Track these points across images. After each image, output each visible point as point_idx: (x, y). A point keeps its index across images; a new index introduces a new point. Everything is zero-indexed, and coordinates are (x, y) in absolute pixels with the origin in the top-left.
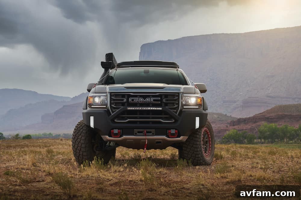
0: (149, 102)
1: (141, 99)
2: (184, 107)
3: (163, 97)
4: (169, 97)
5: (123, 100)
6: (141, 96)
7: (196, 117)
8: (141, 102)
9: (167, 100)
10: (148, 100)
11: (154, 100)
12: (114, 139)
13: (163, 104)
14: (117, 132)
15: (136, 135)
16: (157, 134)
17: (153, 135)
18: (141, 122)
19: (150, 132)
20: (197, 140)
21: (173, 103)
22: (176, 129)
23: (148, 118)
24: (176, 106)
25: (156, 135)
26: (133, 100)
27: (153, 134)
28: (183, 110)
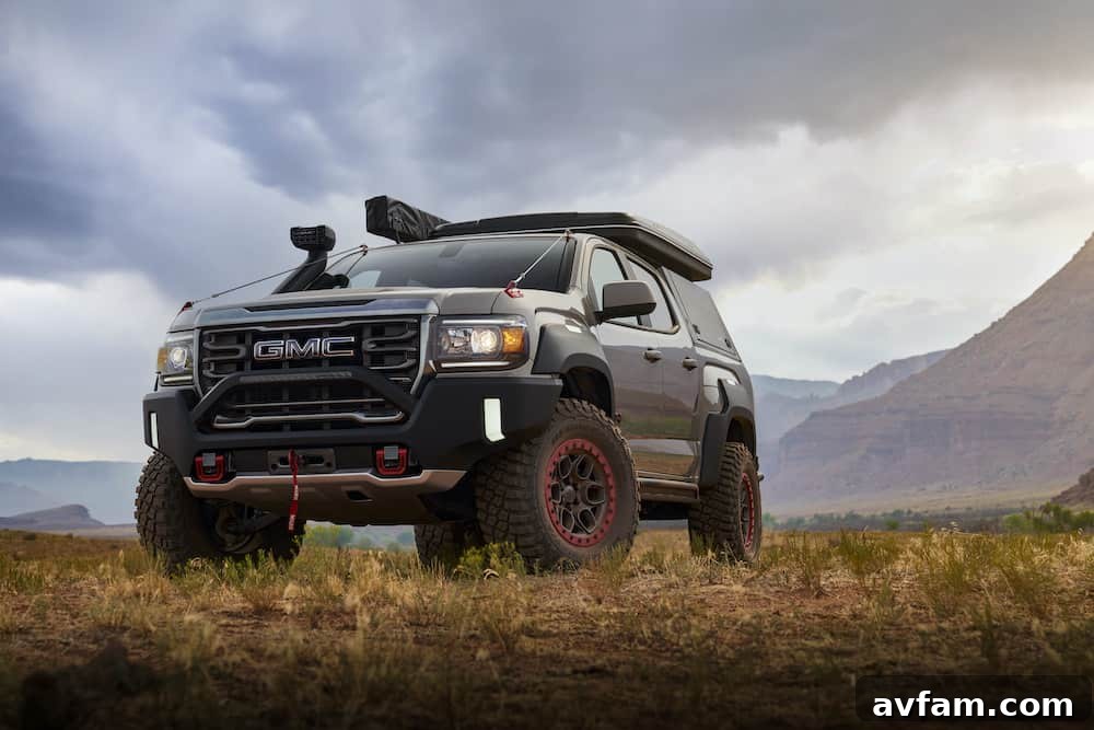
0: (315, 353)
1: (292, 346)
2: (444, 365)
3: (367, 332)
4: (388, 331)
5: (237, 352)
6: (293, 335)
7: (486, 401)
8: (289, 355)
9: (380, 344)
10: (314, 346)
11: (334, 347)
12: (209, 489)
13: (364, 356)
14: (213, 464)
15: (273, 469)
16: (340, 466)
17: (329, 468)
18: (296, 426)
19: (320, 460)
20: (516, 483)
21: (401, 353)
22: (401, 446)
23: (318, 409)
24: (410, 362)
25: (338, 468)
26: (265, 350)
27: (329, 465)
28: (439, 375)
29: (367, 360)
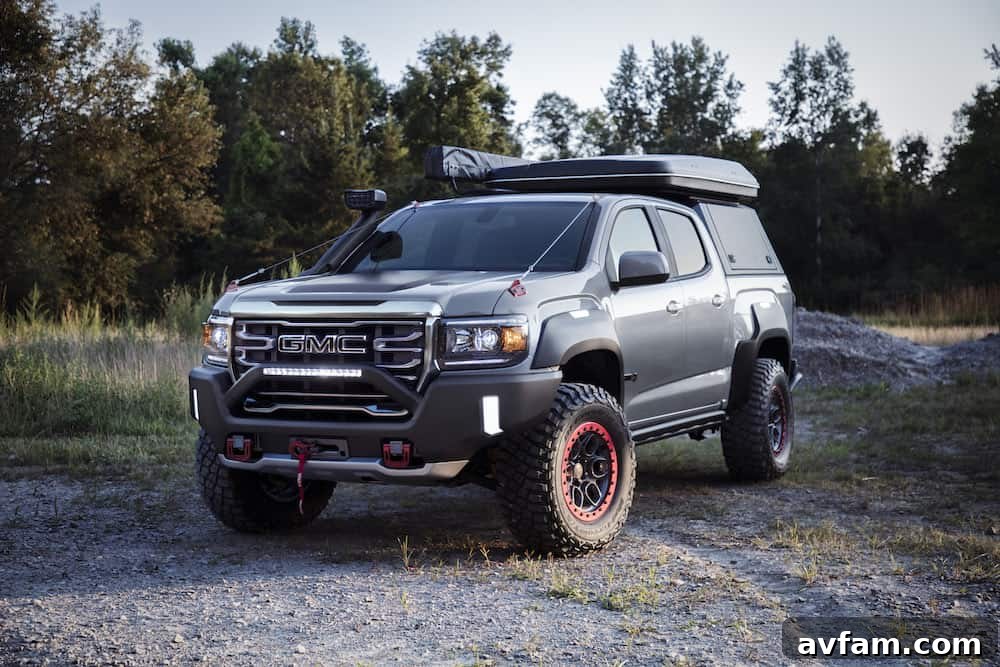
0: (331, 349)
1: (312, 341)
2: (447, 364)
4: (397, 331)
5: (265, 343)
7: (485, 398)
8: (309, 349)
9: (389, 344)
10: (329, 342)
11: (348, 344)
13: (375, 354)
14: (242, 446)
16: (352, 456)
17: (343, 456)
18: (315, 414)
19: (335, 448)
21: (407, 354)
22: (405, 441)
24: (416, 362)
26: (288, 343)
27: (343, 454)
28: (443, 373)
29: (378, 358)
